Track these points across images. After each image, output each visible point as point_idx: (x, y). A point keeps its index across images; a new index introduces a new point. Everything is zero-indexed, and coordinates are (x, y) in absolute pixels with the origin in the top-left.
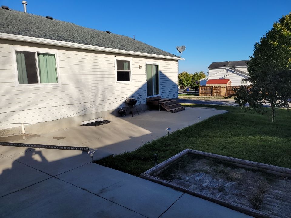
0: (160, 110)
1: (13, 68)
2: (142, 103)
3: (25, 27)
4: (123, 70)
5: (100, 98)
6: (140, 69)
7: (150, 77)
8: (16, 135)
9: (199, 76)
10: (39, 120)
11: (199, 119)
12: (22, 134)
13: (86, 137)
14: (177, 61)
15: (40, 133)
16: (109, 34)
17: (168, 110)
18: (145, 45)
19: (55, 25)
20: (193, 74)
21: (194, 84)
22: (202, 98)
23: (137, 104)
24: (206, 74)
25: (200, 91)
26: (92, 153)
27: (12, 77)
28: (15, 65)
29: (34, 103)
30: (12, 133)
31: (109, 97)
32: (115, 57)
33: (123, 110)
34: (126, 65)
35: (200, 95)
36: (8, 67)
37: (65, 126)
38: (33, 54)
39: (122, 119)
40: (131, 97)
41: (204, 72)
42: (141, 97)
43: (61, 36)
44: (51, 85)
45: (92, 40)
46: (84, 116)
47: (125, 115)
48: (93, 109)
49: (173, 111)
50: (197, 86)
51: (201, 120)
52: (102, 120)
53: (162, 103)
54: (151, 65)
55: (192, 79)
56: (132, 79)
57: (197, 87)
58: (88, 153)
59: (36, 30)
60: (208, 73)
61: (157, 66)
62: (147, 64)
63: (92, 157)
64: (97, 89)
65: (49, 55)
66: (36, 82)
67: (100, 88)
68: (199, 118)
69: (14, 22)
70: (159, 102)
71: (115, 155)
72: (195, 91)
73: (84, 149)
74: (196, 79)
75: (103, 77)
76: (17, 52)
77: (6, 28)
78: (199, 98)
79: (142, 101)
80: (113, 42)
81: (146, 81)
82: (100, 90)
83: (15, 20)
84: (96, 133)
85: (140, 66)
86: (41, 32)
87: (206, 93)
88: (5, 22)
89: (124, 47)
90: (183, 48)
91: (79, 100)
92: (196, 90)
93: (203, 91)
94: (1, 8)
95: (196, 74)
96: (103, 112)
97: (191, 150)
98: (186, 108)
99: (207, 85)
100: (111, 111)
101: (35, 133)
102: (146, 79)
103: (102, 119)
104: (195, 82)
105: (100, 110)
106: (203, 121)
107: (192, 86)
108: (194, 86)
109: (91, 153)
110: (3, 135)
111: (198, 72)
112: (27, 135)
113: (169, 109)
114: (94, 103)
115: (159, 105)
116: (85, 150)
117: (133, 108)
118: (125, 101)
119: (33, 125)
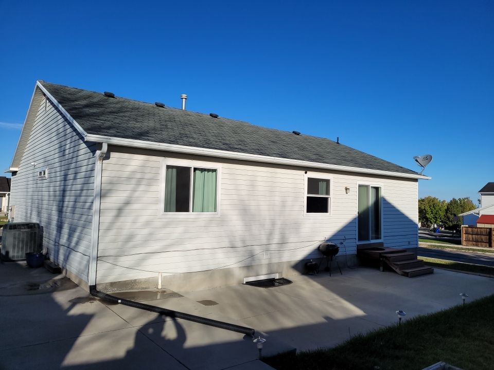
0: (381, 268)
1: (160, 189)
2: (348, 253)
3: (182, 132)
4: (318, 194)
5: (276, 239)
6: (347, 193)
7: (364, 207)
8: (149, 290)
9: (461, 206)
10: (182, 269)
11: (463, 297)
12: (157, 290)
13: (250, 307)
14: (416, 180)
15: (181, 291)
16: (297, 136)
17: (398, 271)
18: (358, 152)
19: (220, 126)
20: (448, 201)
21: (449, 221)
22: (469, 249)
23: (339, 254)
24: (475, 203)
25: (464, 237)
26: (260, 342)
27: (157, 202)
28: (162, 185)
29: (179, 242)
30: (145, 286)
31: (292, 238)
32: (306, 173)
33: (314, 263)
34: (322, 186)
35: (464, 243)
36: (153, 188)
37: (218, 283)
38: (188, 169)
39: (312, 278)
40: (328, 241)
41: (470, 199)
42: (347, 241)
43: (228, 142)
44: (206, 215)
45: (271, 147)
46: (248, 267)
47: (316, 271)
48: (265, 257)
49: (408, 273)
50: (458, 225)
51: (469, 300)
52: (278, 278)
53: (386, 257)
54: (367, 186)
55: (447, 210)
56: (331, 210)
57: (456, 227)
58: (255, 341)
59: (195, 136)
60: (479, 201)
61: (377, 189)
62: (360, 186)
63: (260, 350)
64: (273, 224)
65: (209, 170)
66: (187, 210)
67: (279, 222)
68: (464, 295)
69: (169, 124)
70: (380, 253)
71: (298, 352)
72: (453, 233)
73: (247, 331)
74: (455, 210)
75: (284, 205)
76: (168, 167)
77: (159, 134)
78: (462, 249)
79: (350, 248)
80: (303, 149)
81: (357, 214)
82: (278, 227)
83: (170, 121)
84: (266, 300)
85: (347, 189)
86: (201, 138)
87: (477, 241)
88: (158, 126)
89: (320, 158)
90: (428, 159)
91: (244, 241)
92: (455, 232)
93: (470, 236)
94: (155, 106)
95: (454, 202)
96: (280, 264)
97: (450, 366)
98: (436, 270)
99: (479, 225)
100: (293, 263)
101: (175, 290)
102: (357, 211)
103: (277, 276)
104: (452, 217)
105: (275, 260)
106: (473, 302)
107: (447, 223)
108: (451, 224)
109: (258, 341)
110: (132, 288)
111: (457, 199)
112: (164, 292)
113: (401, 269)
114: (267, 248)
115: (381, 259)
116: (249, 334)
117: (332, 260)
118: (319, 247)
119: (174, 276)
